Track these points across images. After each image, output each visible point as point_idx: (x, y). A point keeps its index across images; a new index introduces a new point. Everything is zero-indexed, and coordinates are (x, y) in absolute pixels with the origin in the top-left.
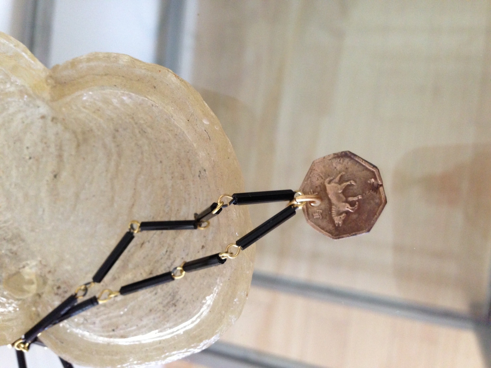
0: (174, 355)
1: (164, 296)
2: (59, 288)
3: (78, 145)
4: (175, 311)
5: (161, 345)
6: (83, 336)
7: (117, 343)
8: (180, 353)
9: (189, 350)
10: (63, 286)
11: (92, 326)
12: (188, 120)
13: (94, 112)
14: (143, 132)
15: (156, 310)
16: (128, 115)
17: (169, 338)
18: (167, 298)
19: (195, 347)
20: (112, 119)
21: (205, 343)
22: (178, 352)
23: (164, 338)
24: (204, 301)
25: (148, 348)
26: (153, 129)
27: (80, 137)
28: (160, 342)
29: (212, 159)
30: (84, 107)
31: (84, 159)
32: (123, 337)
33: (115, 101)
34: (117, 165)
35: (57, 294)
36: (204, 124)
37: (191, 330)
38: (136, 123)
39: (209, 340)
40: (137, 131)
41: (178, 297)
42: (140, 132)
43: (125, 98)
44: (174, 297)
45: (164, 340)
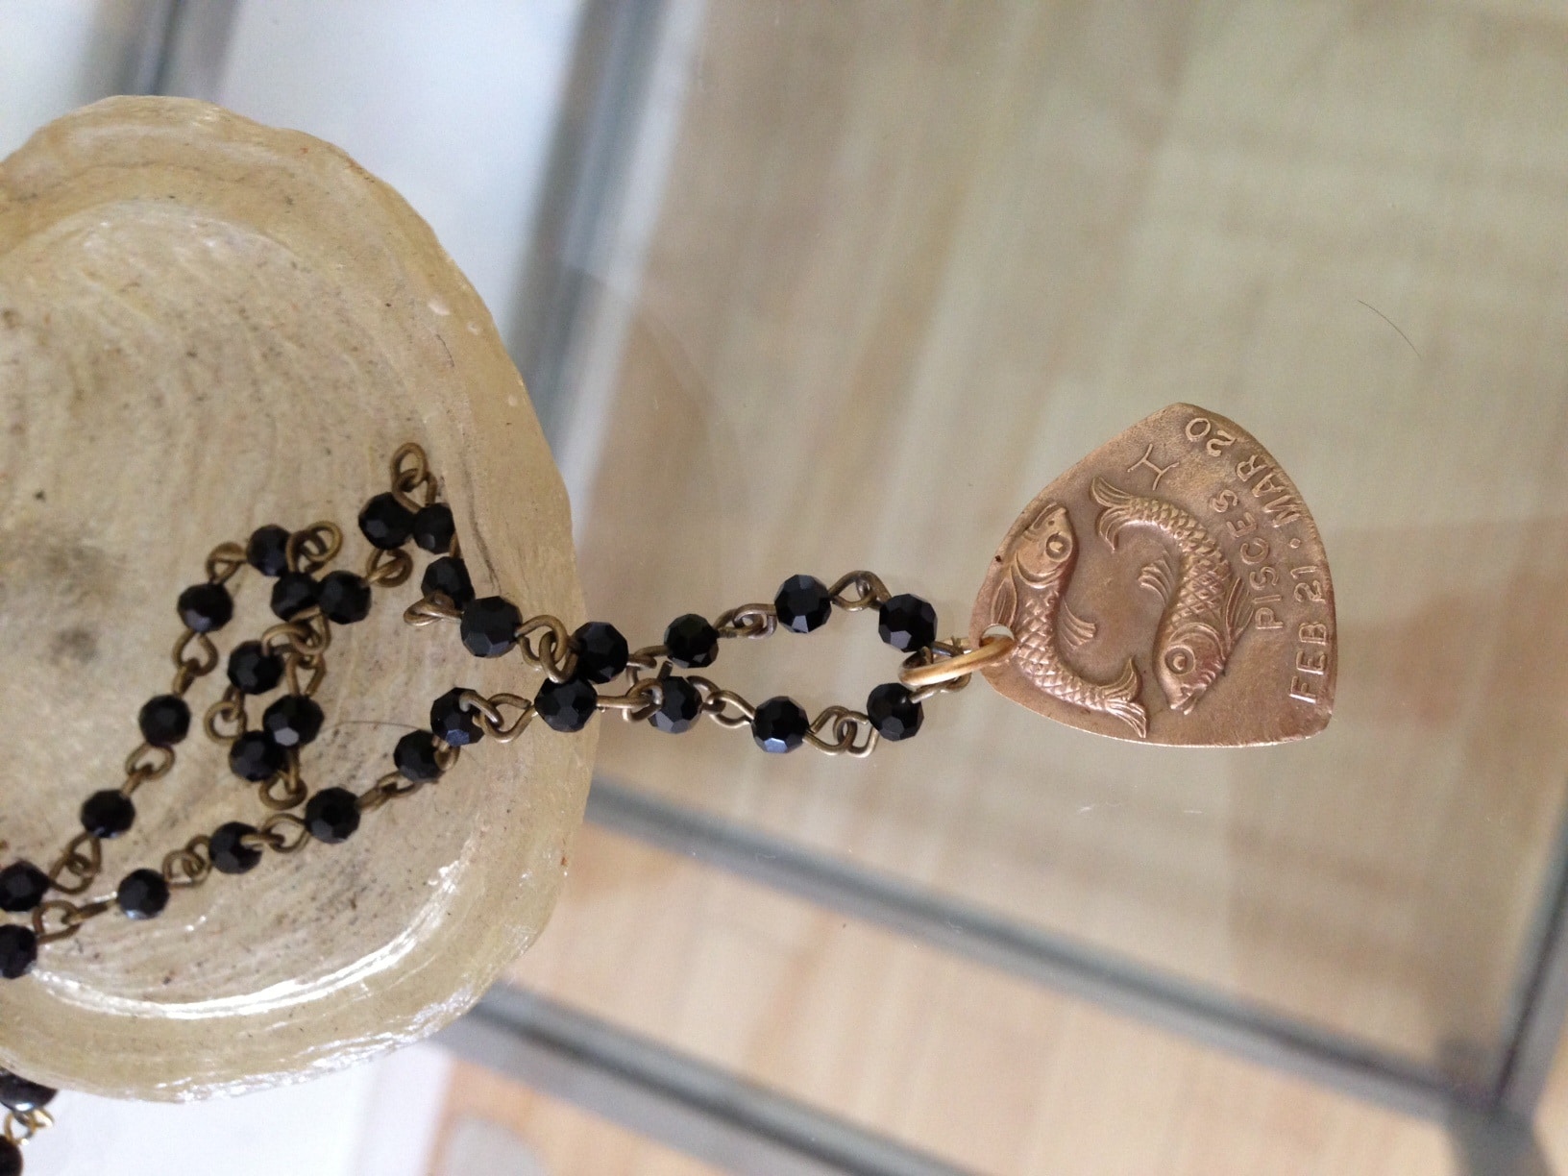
0: (332, 1051)
1: (323, 876)
4: (352, 922)
5: (296, 1021)
7: (161, 1014)
8: (352, 1045)
9: (378, 1037)
11: (93, 967)
12: (388, 305)
13: (123, 291)
15: (294, 921)
17: (319, 1000)
18: (332, 882)
19: (398, 1028)
20: (180, 316)
21: (429, 1013)
22: (344, 1042)
23: (303, 999)
25: (252, 1031)
26: (302, 346)
28: (290, 1013)
29: (460, 426)
32: (185, 998)
33: (182, 253)
36: (431, 313)
37: (391, 974)
38: (255, 329)
39: (440, 1003)
40: (256, 354)
41: (365, 878)
42: (265, 356)
43: (213, 244)
44: (354, 877)
45: (304, 1006)
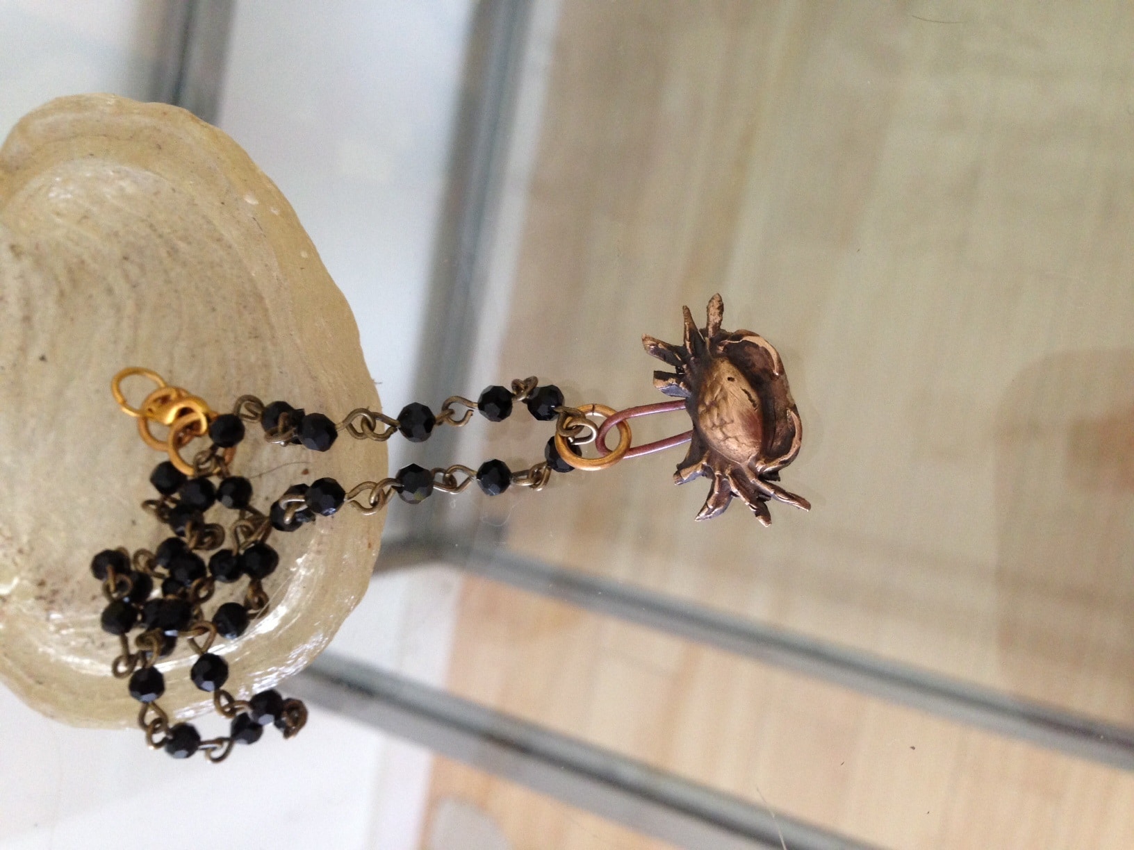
2: (42, 584)
3: (62, 294)
6: (79, 666)
10: (49, 582)
11: (101, 652)
12: (223, 203)
13: (79, 222)
14: (173, 252)
16: (143, 221)
19: (281, 663)
20: (116, 234)
21: (298, 651)
24: (293, 569)
26: (190, 243)
27: (63, 279)
29: (275, 274)
30: (58, 214)
31: (72, 319)
34: (136, 326)
35: (39, 598)
36: (248, 204)
38: (161, 236)
39: (304, 644)
40: (163, 252)
42: (168, 253)
43: (125, 184)
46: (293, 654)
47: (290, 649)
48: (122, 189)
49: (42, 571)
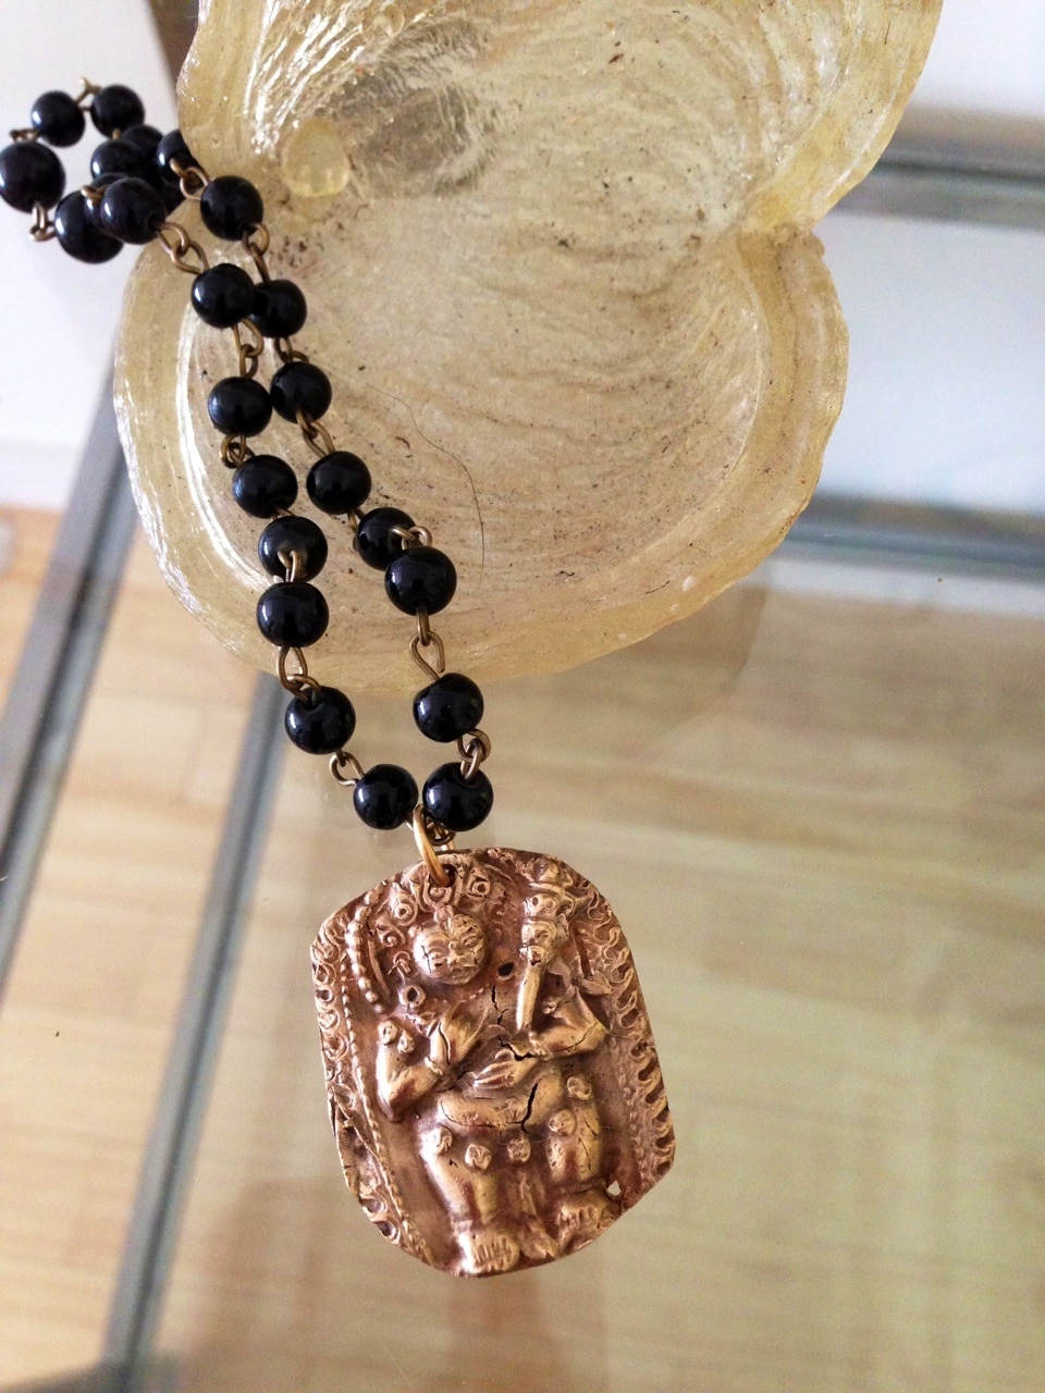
2: (302, 247)
7: (179, 380)
8: (158, 525)
12: (691, 545)
13: (712, 334)
16: (704, 412)
17: (191, 497)
19: (171, 557)
20: (695, 375)
21: (181, 580)
22: (161, 519)
23: (191, 486)
25: (168, 448)
26: (672, 467)
27: (654, 301)
28: (181, 477)
29: (604, 598)
30: (723, 312)
31: (603, 309)
32: (191, 390)
33: (737, 381)
36: (684, 578)
38: (685, 430)
40: (667, 431)
42: (665, 437)
43: (744, 404)
45: (186, 486)
46: (178, 573)
47: (185, 570)
48: (738, 399)
49: (318, 249)
